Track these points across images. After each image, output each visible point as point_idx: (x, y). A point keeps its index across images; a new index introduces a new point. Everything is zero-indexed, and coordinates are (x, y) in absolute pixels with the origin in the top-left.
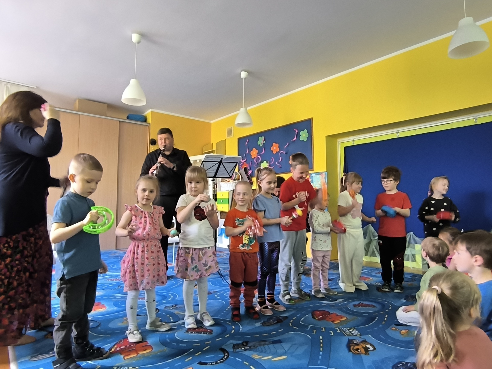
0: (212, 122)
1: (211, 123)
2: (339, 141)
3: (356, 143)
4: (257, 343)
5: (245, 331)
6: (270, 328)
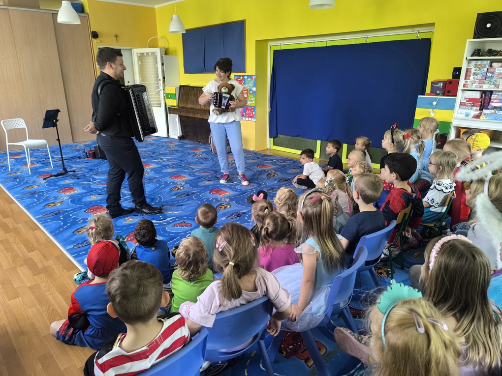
0: (156, 7)
1: (154, 9)
2: (270, 44)
3: (283, 48)
4: (169, 206)
5: (165, 200)
6: (180, 199)
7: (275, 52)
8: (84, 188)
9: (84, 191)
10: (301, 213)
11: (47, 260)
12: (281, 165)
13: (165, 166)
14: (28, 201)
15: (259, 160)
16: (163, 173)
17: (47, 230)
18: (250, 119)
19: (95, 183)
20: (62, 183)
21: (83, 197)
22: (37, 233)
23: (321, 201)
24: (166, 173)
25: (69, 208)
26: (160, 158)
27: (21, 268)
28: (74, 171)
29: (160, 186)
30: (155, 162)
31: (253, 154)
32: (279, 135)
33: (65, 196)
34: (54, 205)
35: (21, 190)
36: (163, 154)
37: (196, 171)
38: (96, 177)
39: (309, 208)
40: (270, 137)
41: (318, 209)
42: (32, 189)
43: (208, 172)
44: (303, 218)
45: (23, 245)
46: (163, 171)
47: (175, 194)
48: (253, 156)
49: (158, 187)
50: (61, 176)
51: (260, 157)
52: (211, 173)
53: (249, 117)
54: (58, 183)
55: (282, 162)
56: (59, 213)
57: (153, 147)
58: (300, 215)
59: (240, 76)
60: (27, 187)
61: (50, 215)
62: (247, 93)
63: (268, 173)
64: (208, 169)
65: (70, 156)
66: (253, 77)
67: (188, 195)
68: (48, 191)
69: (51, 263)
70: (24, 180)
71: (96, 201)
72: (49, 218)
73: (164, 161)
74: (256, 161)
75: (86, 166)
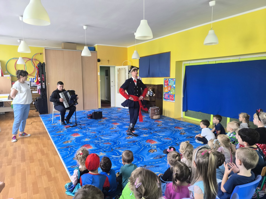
1: (127, 48)
2: (183, 63)
3: (191, 65)
4: (123, 148)
5: (121, 144)
6: (130, 144)
7: (186, 67)
8: (83, 134)
9: (83, 136)
10: (195, 162)
11: (57, 173)
12: (189, 128)
13: (125, 125)
14: (56, 139)
15: (176, 124)
16: (123, 128)
17: (61, 155)
18: (172, 101)
19: (89, 132)
20: (74, 131)
21: (82, 139)
22: (56, 157)
23: (208, 154)
24: (125, 128)
25: (73, 144)
26: (123, 120)
27: (44, 176)
28: (81, 125)
29: (120, 136)
30: (120, 122)
31: (173, 120)
32: (188, 110)
33: (73, 138)
34: (67, 142)
35: (54, 133)
36: (125, 117)
37: (140, 128)
38: (90, 129)
39: (200, 159)
40: (183, 111)
41: (207, 160)
42: (60, 133)
43: (146, 129)
44: (196, 165)
45: (48, 163)
46: (123, 127)
47: (127, 141)
48: (173, 121)
49: (119, 136)
50: (74, 127)
51: (176, 122)
52: (148, 129)
53: (171, 100)
54: (72, 131)
55: (190, 126)
56: (69, 147)
57: (121, 114)
58: (194, 163)
59: (167, 79)
60: (57, 132)
61: (64, 148)
62: (170, 87)
63: (180, 132)
64: (147, 128)
65: (81, 117)
66: (174, 80)
67: (134, 142)
68: (67, 134)
69: (58, 175)
70: (57, 128)
71: (87, 141)
72: (64, 149)
73: (124, 122)
74: (174, 124)
75: (87, 122)
